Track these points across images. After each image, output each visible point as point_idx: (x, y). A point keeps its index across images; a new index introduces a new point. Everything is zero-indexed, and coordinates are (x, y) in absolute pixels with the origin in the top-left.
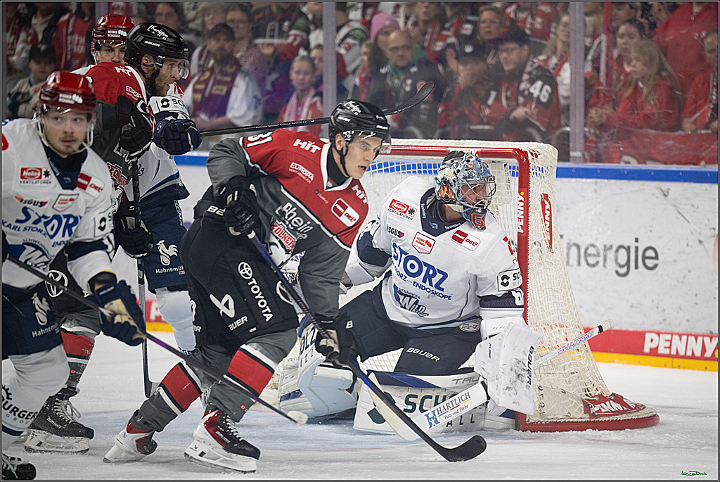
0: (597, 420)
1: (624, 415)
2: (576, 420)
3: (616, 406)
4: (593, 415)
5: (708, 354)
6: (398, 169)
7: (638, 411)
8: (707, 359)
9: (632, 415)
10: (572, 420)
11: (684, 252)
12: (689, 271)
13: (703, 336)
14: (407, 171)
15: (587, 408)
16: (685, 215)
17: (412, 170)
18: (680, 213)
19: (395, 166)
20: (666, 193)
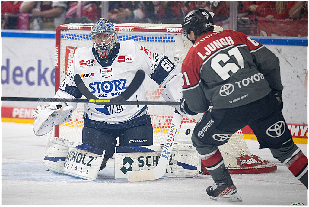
0: (244, 168)
1: (259, 166)
2: (233, 168)
3: (255, 161)
4: (242, 166)
5: (302, 135)
6: (140, 39)
7: (266, 164)
8: (302, 137)
9: (263, 166)
10: (231, 168)
11: (289, 82)
12: (292, 92)
13: (300, 125)
14: (144, 40)
15: (239, 162)
16: (289, 63)
17: (147, 40)
18: (287, 61)
19: (138, 38)
20: (280, 51)
